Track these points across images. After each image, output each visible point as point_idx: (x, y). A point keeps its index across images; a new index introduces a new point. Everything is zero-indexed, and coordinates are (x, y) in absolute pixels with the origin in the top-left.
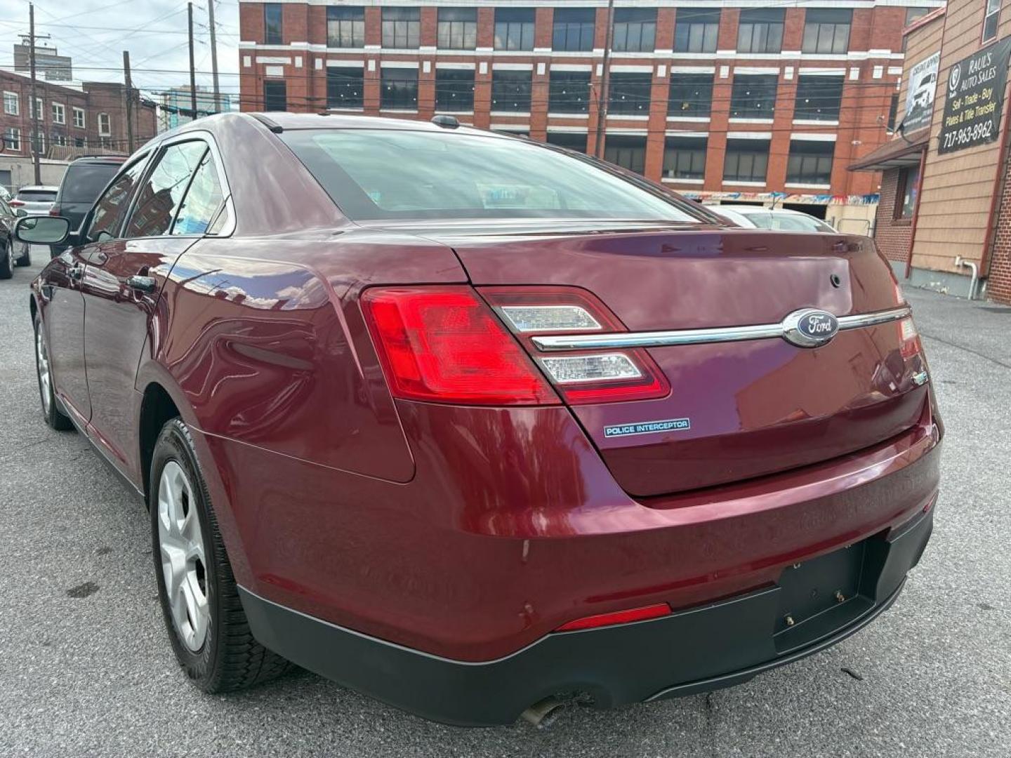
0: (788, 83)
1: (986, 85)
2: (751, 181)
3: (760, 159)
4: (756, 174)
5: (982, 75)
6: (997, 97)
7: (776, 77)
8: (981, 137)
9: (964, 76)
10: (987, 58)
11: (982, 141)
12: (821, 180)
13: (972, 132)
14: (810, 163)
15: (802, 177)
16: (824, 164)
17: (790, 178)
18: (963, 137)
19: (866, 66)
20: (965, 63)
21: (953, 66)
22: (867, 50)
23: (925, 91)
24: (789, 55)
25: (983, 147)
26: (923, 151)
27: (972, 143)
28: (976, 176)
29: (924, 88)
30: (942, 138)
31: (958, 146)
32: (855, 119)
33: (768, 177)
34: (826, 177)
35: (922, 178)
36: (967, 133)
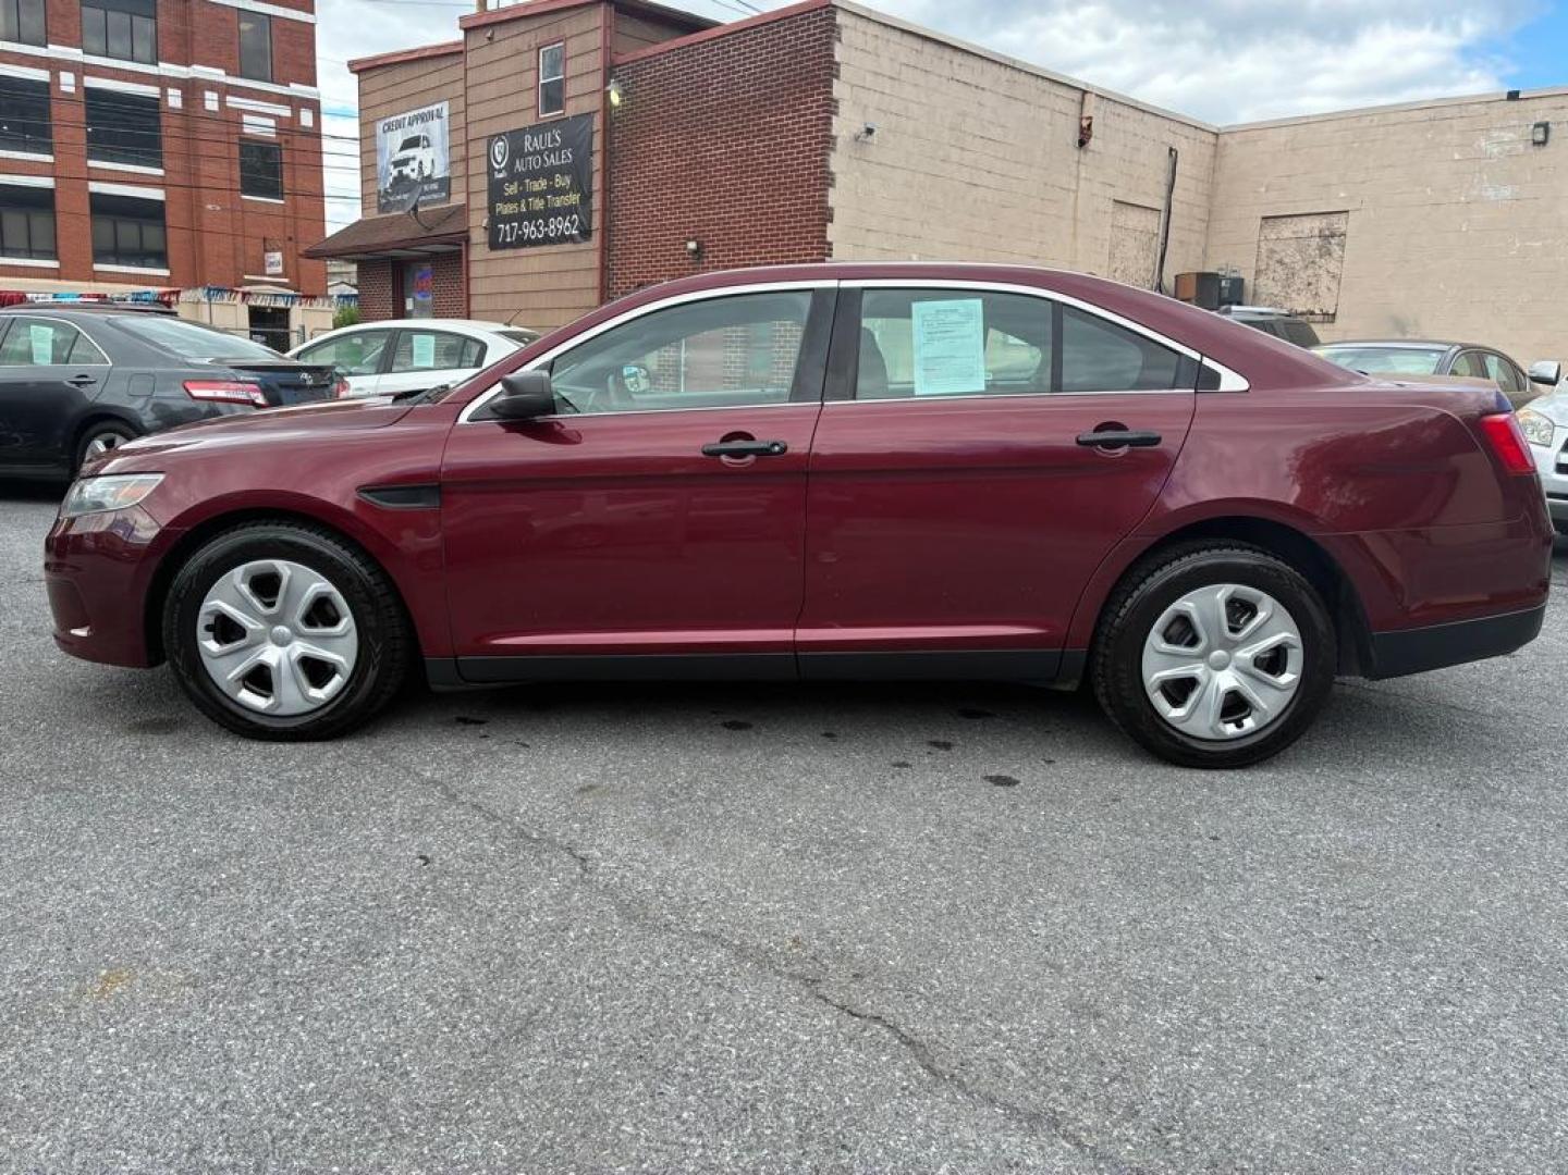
0: (68, 97)
1: (562, 170)
2: (31, 257)
3: (40, 222)
4: (36, 246)
5: (549, 157)
6: (581, 187)
7: (46, 86)
8: (563, 233)
9: (516, 152)
10: (553, 136)
11: (563, 239)
12: (152, 261)
13: (546, 225)
14: (128, 233)
15: (119, 255)
16: (152, 236)
17: (100, 255)
18: (529, 230)
19: (191, 89)
20: (515, 137)
21: (495, 136)
22: (187, 64)
23: (414, 158)
24: (62, 53)
25: (568, 247)
26: (464, 243)
27: (547, 240)
28: (568, 281)
29: (409, 153)
30: (492, 230)
31: (522, 242)
32: (190, 168)
33: (60, 251)
34: (160, 258)
35: (468, 279)
36: (537, 227)
